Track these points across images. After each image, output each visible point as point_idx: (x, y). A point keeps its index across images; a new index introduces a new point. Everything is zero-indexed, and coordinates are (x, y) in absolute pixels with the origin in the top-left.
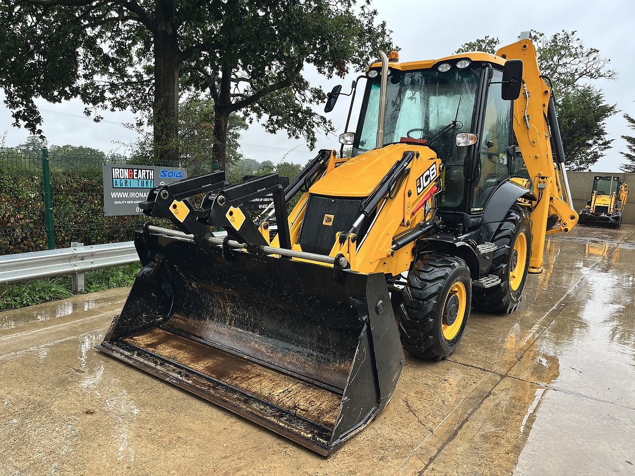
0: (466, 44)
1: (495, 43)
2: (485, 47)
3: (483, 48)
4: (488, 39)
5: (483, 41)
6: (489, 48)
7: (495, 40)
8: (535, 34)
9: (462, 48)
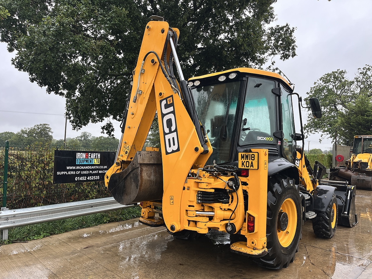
0: (326, 74)
1: (344, 73)
2: (338, 76)
3: (336, 76)
4: (339, 71)
5: (336, 72)
6: (340, 76)
7: (344, 71)
8: (368, 67)
9: (323, 76)
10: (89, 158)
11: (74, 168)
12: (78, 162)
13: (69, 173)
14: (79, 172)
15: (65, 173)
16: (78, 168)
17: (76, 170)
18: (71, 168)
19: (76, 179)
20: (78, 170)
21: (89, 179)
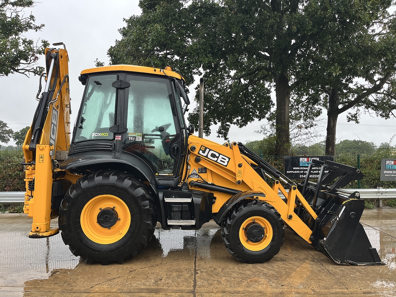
10: (310, 161)
11: (298, 168)
12: (301, 164)
13: (295, 172)
14: (302, 172)
15: (292, 172)
16: (301, 168)
17: (300, 170)
18: (296, 168)
19: (301, 176)
20: (302, 170)
21: (310, 177)
